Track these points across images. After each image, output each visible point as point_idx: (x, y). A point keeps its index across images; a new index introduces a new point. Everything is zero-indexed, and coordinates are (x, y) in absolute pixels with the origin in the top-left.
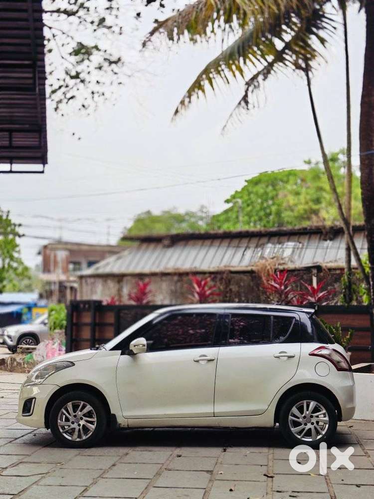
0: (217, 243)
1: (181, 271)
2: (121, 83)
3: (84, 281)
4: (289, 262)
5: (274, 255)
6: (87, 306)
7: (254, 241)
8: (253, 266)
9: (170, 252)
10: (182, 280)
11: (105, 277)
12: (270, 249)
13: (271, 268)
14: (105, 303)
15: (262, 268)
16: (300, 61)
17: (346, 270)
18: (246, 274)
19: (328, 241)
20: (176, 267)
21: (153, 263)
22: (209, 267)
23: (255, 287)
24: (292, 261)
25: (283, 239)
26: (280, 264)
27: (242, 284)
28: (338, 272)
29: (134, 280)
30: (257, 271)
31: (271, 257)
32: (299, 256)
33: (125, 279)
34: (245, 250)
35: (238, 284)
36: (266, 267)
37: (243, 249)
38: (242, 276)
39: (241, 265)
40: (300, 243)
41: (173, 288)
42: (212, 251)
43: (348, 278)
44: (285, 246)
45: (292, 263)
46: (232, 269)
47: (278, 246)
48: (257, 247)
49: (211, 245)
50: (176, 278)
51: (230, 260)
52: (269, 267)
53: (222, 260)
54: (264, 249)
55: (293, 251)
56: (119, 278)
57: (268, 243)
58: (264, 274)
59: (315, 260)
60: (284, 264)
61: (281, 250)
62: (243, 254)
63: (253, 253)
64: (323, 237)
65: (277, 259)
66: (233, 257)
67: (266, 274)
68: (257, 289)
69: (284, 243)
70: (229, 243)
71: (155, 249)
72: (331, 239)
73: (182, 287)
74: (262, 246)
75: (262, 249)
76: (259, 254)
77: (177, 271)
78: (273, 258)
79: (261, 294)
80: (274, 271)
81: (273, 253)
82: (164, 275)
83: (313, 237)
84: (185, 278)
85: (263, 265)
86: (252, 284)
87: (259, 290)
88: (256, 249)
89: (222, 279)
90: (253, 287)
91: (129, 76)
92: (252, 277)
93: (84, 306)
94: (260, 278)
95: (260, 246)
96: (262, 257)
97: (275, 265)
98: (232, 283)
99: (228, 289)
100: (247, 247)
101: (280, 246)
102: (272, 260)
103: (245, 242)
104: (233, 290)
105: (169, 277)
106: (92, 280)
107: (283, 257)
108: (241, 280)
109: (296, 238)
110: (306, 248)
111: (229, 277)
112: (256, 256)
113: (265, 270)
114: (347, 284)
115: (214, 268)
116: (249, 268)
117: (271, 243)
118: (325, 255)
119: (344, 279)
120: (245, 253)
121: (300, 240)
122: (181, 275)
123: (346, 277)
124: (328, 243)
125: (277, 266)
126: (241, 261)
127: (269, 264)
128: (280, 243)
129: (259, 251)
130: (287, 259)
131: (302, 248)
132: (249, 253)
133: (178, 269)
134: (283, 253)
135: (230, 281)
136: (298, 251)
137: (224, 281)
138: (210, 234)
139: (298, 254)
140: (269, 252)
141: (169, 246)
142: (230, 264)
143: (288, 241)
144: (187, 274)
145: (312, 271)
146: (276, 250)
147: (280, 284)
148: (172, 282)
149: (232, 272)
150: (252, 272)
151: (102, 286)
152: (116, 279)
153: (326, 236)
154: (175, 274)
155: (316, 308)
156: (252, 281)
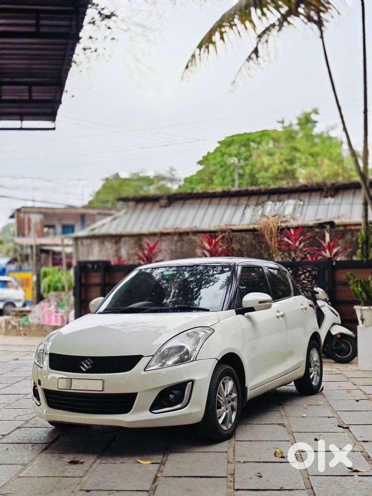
0: (215, 201)
1: (181, 231)
2: (114, 39)
3: (79, 242)
4: (292, 220)
5: (275, 213)
6: (96, 267)
7: (253, 200)
8: (255, 224)
9: (167, 212)
10: (182, 240)
11: (102, 238)
12: (271, 207)
13: (274, 226)
14: (113, 263)
15: (265, 226)
16: (313, 13)
17: (363, 225)
18: (248, 232)
19: (330, 199)
20: (175, 227)
21: (152, 223)
22: (209, 226)
23: (257, 246)
24: (294, 219)
25: (283, 197)
26: (281, 222)
27: (244, 243)
28: (341, 228)
29: (132, 241)
30: (259, 229)
31: (273, 214)
32: (301, 213)
33: (123, 239)
34: (245, 208)
35: (240, 242)
36: (269, 225)
37: (243, 208)
38: (243, 234)
39: (242, 223)
40: (301, 200)
41: (173, 247)
42: (211, 210)
43: (366, 233)
44: (286, 203)
45: (295, 221)
46: (234, 228)
47: (279, 204)
48: (257, 205)
49: (210, 203)
50: (176, 238)
52: (272, 225)
53: (222, 219)
54: (265, 206)
55: (294, 209)
56: (117, 238)
57: (268, 200)
58: (267, 232)
59: (318, 218)
60: (286, 221)
61: (282, 208)
62: (244, 213)
63: (254, 211)
64: (324, 194)
65: (279, 217)
66: (233, 216)
67: (269, 233)
68: (259, 248)
69: (283, 201)
70: (228, 202)
71: (151, 209)
72: (332, 196)
73: (182, 247)
74: (262, 204)
75: (263, 207)
76: (260, 212)
77: (177, 231)
78: (274, 216)
79: (264, 252)
80: (276, 228)
81: (275, 211)
82: (163, 234)
83: (313, 194)
84: (185, 238)
85: (266, 222)
86: (254, 242)
87: (261, 248)
88: (256, 208)
90: (255, 245)
91: (126, 31)
92: (254, 235)
93: (93, 266)
94: (263, 236)
95: (260, 204)
96: (263, 215)
97: (278, 223)
98: (233, 242)
99: (230, 248)
100: (247, 205)
101: (281, 203)
102: (274, 218)
103: (244, 201)
104: (235, 248)
105: (169, 237)
106: (88, 241)
107: (285, 215)
108: (243, 238)
109: (297, 195)
110: (308, 205)
111: (231, 236)
112: (257, 214)
113: (268, 228)
114: (365, 239)
115: (215, 227)
116: (251, 227)
117: (270, 201)
118: (327, 212)
119: (361, 234)
120: (245, 212)
121: (301, 198)
122: (182, 234)
123: (363, 232)
124: (330, 200)
125: (279, 224)
126: (241, 220)
127: (272, 222)
128: (280, 201)
129: (259, 209)
130: (289, 217)
131: (303, 205)
132: (249, 212)
133: (177, 228)
134: (284, 211)
135: (231, 240)
137: (225, 239)
138: (208, 193)
139: (299, 212)
140: (270, 211)
141: (166, 206)
142: (231, 221)
143: (288, 198)
144: (187, 233)
145: (325, 227)
146: (277, 208)
147: (294, 241)
148: (172, 241)
149: (233, 231)
150: (254, 230)
151: (99, 247)
152: (114, 240)
153: (327, 192)
154: (175, 234)
155: (334, 264)
156: (255, 239)
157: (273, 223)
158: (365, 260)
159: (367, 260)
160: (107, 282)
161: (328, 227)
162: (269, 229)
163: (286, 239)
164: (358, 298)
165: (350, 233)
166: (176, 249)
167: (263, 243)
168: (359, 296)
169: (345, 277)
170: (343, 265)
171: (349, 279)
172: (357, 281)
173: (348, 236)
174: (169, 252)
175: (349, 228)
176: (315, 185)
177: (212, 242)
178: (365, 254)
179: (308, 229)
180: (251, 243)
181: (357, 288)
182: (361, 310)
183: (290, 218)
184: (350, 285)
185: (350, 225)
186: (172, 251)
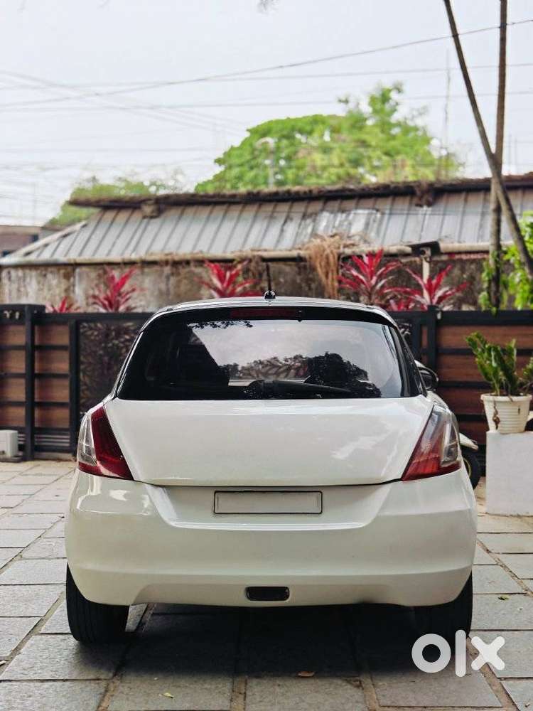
0: (235, 210)
1: (177, 258)
4: (362, 242)
5: (334, 231)
6: (17, 315)
7: (299, 208)
8: (300, 249)
9: (155, 224)
10: (179, 274)
11: (44, 267)
12: (327, 219)
13: (332, 252)
14: (49, 310)
15: (316, 253)
18: (290, 263)
19: (425, 208)
20: (167, 251)
22: (224, 252)
23: (303, 285)
24: (365, 241)
25: (349, 204)
26: (346, 246)
27: (282, 280)
29: (93, 274)
30: (307, 257)
31: (330, 234)
32: (378, 233)
33: (78, 270)
34: (285, 222)
36: (324, 250)
37: (282, 222)
38: (281, 266)
39: (280, 247)
40: (377, 210)
41: (163, 286)
42: (227, 226)
44: (351, 216)
45: (367, 245)
46: (265, 255)
47: (341, 217)
48: (304, 217)
50: (167, 270)
51: (259, 239)
52: (328, 251)
53: (246, 240)
54: (317, 221)
55: (367, 224)
56: (68, 269)
57: (322, 210)
58: (320, 263)
60: (353, 245)
61: (346, 223)
62: (282, 231)
63: (299, 228)
64: (415, 200)
65: (341, 238)
66: (264, 235)
67: (323, 264)
68: (307, 289)
69: (349, 211)
70: (257, 212)
72: (429, 204)
73: (178, 285)
74: (313, 216)
75: (314, 221)
76: (309, 230)
77: (169, 258)
78: (332, 236)
80: (336, 257)
81: (334, 227)
82: (146, 264)
83: (399, 200)
84: (183, 271)
85: (319, 247)
86: (298, 279)
88: (303, 223)
89: (247, 271)
92: (299, 268)
93: (12, 316)
94: (313, 269)
95: (310, 216)
96: (314, 235)
97: (339, 248)
98: (263, 278)
100: (288, 219)
101: (344, 215)
102: (332, 240)
103: (284, 208)
105: (156, 268)
106: (20, 273)
107: (350, 235)
108: (281, 272)
109: (370, 202)
110: (390, 218)
111: (260, 268)
112: (304, 233)
113: (321, 256)
115: (232, 252)
116: (294, 253)
117: (327, 211)
118: (422, 230)
120: (285, 228)
121: (378, 207)
122: (177, 264)
124: (426, 210)
125: (341, 250)
126: (278, 241)
128: (343, 211)
129: (309, 225)
130: (357, 238)
131: (382, 218)
132: (291, 228)
133: (171, 254)
134: (350, 228)
136: (376, 225)
137: (250, 274)
138: (224, 196)
139: (375, 229)
140: (327, 227)
141: (152, 217)
142: (260, 245)
143: (357, 208)
144: (188, 262)
145: (423, 253)
146: (337, 223)
147: (369, 276)
148: (160, 276)
149: (264, 260)
150: (298, 260)
151: (39, 283)
152: (62, 271)
153: (421, 198)
154: (167, 263)
155: (439, 316)
156: (299, 274)
157: (330, 247)
158: (494, 309)
159: (497, 311)
160: (37, 342)
161: (428, 252)
162: (324, 256)
163: (355, 273)
164: (491, 380)
165: (458, 266)
166: (168, 290)
167: (313, 280)
168: (492, 377)
169: (467, 341)
170: (456, 319)
171: (474, 344)
172: (489, 350)
173: (456, 272)
174: (156, 293)
175: (457, 257)
176: (400, 185)
177: (225, 276)
178: (493, 300)
179: (388, 258)
180: (294, 281)
181: (488, 362)
182: (495, 403)
183: (360, 240)
184: (476, 356)
185: (460, 253)
186: (161, 293)
